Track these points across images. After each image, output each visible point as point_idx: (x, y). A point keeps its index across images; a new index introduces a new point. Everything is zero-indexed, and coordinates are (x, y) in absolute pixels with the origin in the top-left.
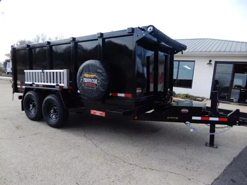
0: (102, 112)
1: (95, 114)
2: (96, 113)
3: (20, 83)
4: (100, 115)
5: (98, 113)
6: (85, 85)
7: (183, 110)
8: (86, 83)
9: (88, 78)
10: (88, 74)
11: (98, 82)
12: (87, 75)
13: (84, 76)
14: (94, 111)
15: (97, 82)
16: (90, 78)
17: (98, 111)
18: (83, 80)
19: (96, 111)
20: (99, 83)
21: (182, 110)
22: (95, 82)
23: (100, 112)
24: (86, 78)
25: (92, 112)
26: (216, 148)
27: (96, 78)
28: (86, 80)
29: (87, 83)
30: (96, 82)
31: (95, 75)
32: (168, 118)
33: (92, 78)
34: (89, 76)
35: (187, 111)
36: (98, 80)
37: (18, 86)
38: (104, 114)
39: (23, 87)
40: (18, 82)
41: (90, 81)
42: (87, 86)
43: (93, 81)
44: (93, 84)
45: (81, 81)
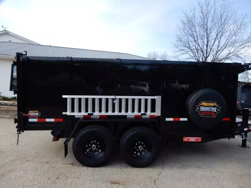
0: (197, 138)
1: (189, 141)
3: (37, 114)
4: (196, 141)
5: (192, 139)
6: (202, 114)
7: (239, 125)
8: (202, 111)
9: (205, 107)
10: (206, 102)
13: (201, 105)
14: (188, 138)
15: (217, 110)
16: (208, 107)
17: (193, 137)
18: (200, 109)
19: (191, 138)
20: (219, 111)
22: (214, 110)
23: (195, 138)
24: (204, 106)
25: (185, 139)
26: (249, 148)
27: (216, 107)
28: (202, 109)
29: (205, 111)
31: (215, 104)
33: (210, 107)
34: (208, 104)
36: (217, 108)
37: (30, 120)
38: (199, 139)
39: (48, 120)
40: (31, 113)
41: (208, 110)
42: (205, 114)
43: (211, 109)
44: (210, 113)
45: (197, 110)
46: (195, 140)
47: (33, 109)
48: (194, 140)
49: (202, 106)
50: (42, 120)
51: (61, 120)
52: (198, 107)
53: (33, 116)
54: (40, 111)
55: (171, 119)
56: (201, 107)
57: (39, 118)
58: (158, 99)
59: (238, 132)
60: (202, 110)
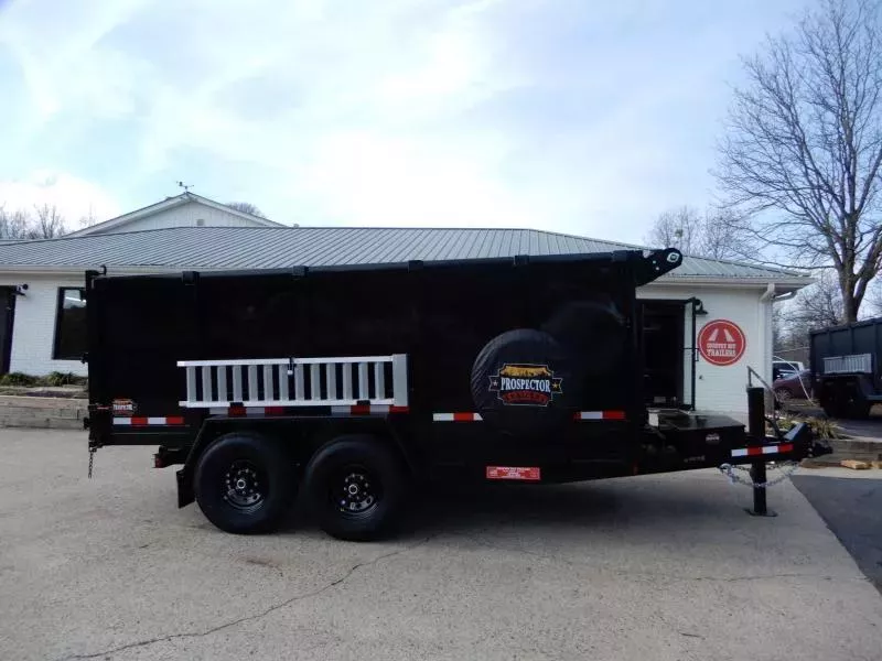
0: (528, 469)
1: (503, 477)
2: (505, 474)
3: (130, 407)
4: (523, 477)
5: (513, 473)
6: (508, 398)
7: (710, 438)
8: (508, 391)
9: (516, 378)
10: (518, 366)
11: (555, 386)
12: (515, 368)
13: (502, 373)
14: (499, 468)
15: (552, 387)
16: (525, 378)
17: (513, 466)
18: (500, 384)
19: (507, 468)
20: (558, 389)
21: (708, 439)
22: (545, 386)
23: (522, 469)
24: (511, 378)
25: (493, 472)
26: (775, 515)
27: (547, 378)
28: (508, 384)
29: (517, 390)
30: (548, 387)
31: (544, 370)
32: (686, 461)
33: (529, 378)
34: (523, 371)
35: (718, 438)
36: (552, 382)
37: (117, 421)
38: (535, 474)
39: (152, 421)
40: (119, 406)
41: (524, 386)
42: (517, 399)
43: (534, 385)
44: (534, 395)
45: (493, 387)
46: (522, 474)
47: (122, 396)
48: (518, 476)
49: (506, 376)
50: (139, 421)
51: (180, 420)
52: (494, 379)
53: (123, 412)
54: (135, 400)
55: (449, 417)
56: (503, 379)
57: (134, 415)
58: (399, 361)
59: (703, 458)
60: (508, 388)
